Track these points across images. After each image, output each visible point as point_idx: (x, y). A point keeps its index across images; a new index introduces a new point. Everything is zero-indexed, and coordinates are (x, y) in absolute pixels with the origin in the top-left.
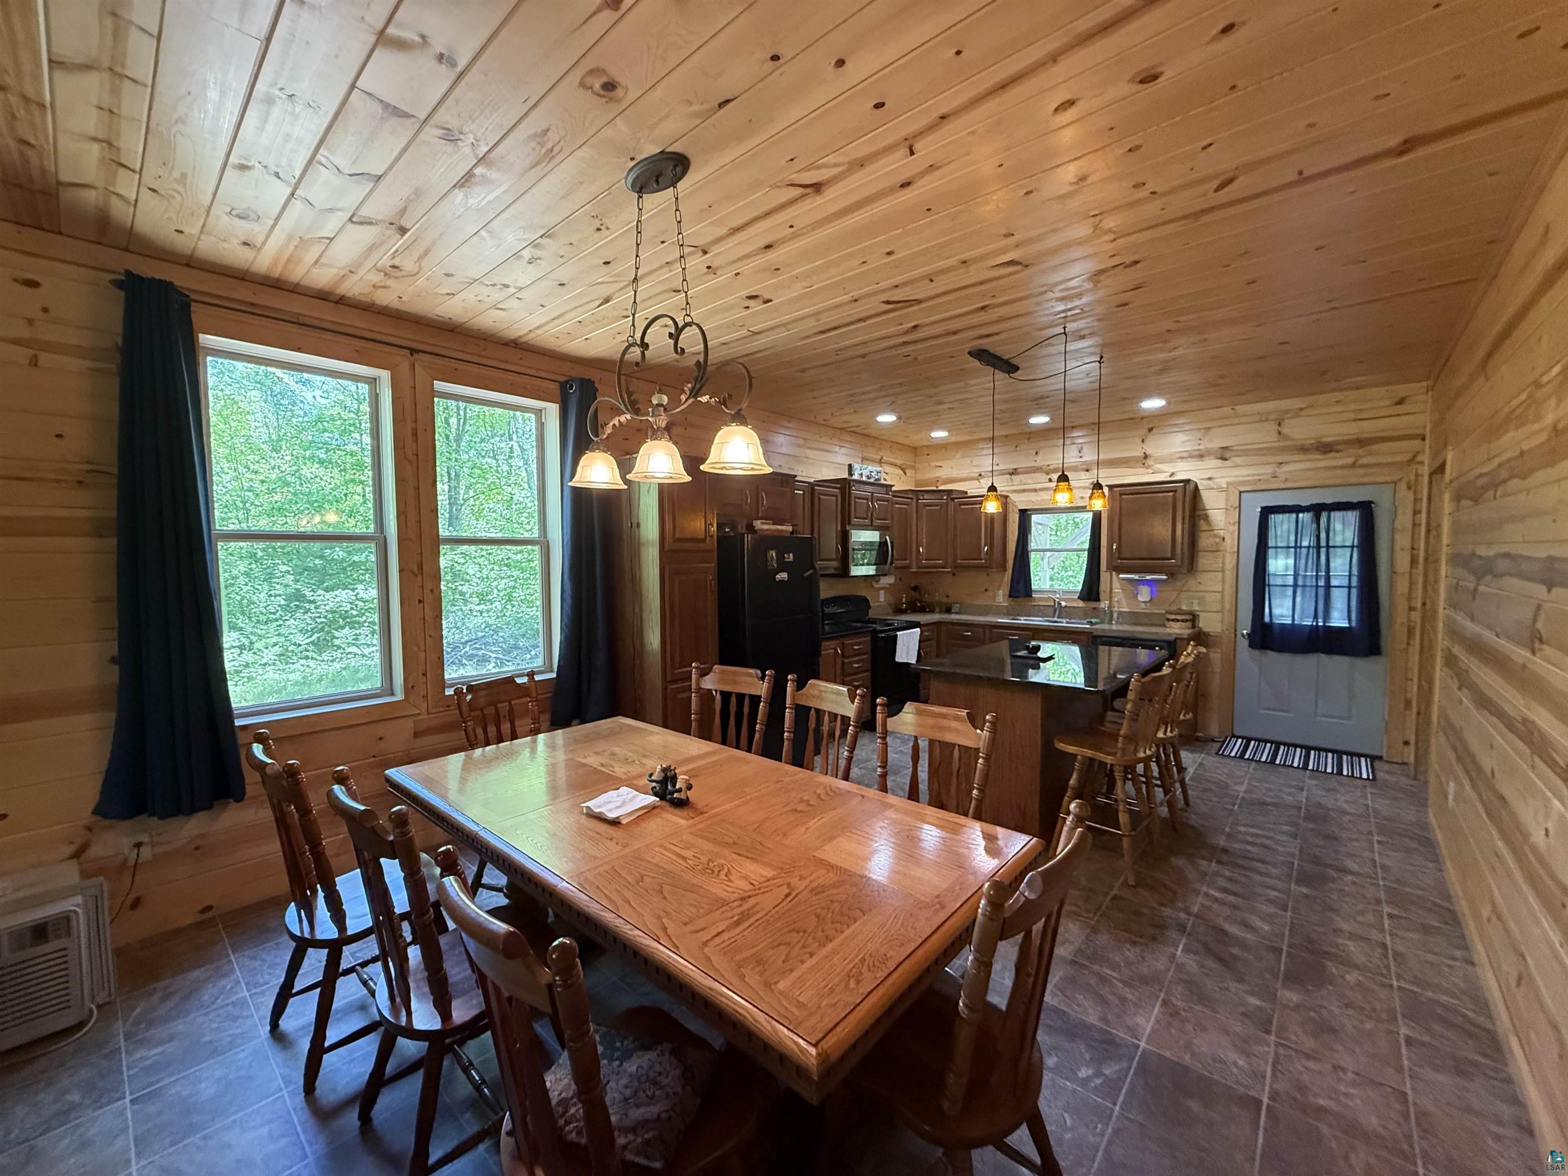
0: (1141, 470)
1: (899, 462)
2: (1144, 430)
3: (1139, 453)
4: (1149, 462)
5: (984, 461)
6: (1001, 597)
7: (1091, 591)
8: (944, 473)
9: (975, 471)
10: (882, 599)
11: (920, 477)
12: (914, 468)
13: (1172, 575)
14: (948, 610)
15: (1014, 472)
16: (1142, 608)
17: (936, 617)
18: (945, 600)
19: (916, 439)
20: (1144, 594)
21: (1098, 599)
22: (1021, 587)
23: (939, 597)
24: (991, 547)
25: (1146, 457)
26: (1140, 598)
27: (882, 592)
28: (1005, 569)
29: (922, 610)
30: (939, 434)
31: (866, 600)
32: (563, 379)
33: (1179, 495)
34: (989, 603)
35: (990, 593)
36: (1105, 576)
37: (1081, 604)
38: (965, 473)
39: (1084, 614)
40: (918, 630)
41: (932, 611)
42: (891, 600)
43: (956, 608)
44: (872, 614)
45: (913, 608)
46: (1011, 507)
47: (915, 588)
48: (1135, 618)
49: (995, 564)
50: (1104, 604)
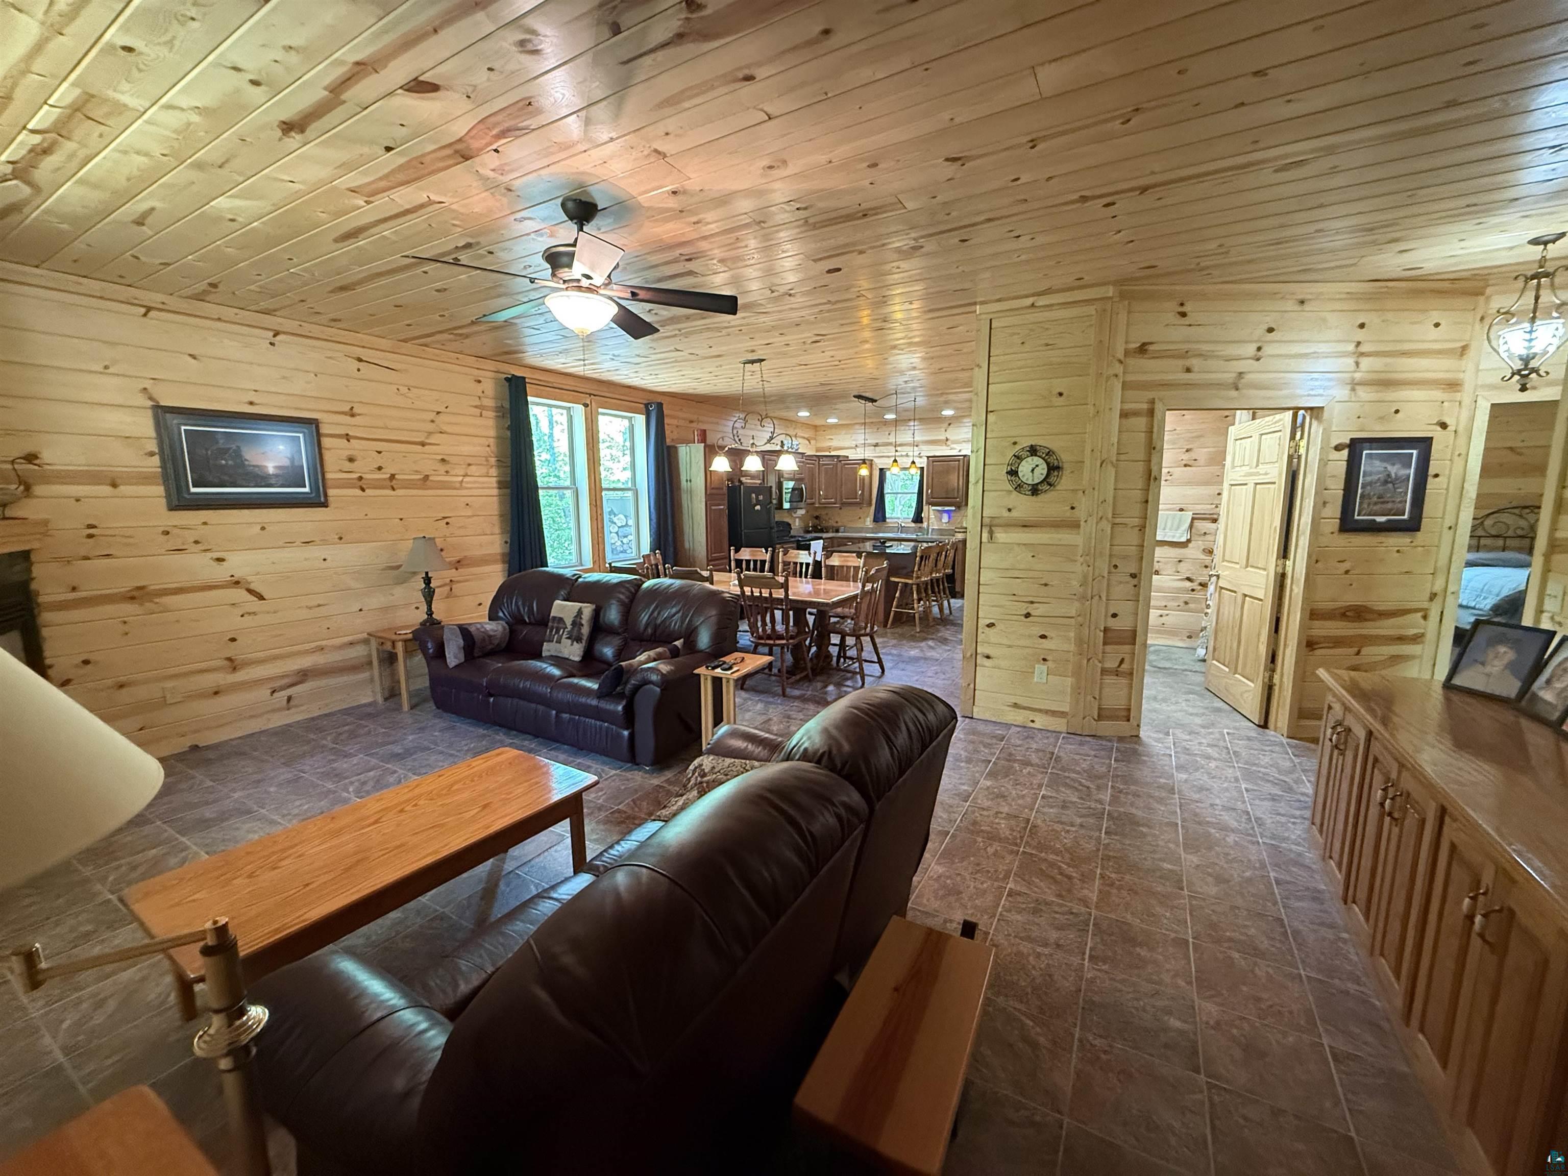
0: (945, 447)
1: (806, 436)
2: (946, 424)
3: (944, 438)
4: (948, 443)
5: (859, 436)
6: (869, 522)
7: (918, 519)
8: (834, 444)
9: (853, 444)
10: (797, 524)
11: (820, 445)
12: (815, 439)
13: (958, 507)
14: (837, 531)
15: (876, 445)
16: (944, 527)
17: (830, 535)
18: (835, 525)
19: (819, 422)
20: (945, 518)
21: (921, 522)
22: (880, 515)
23: (832, 523)
24: (863, 491)
25: (947, 440)
26: (943, 521)
27: (797, 520)
28: (870, 504)
29: (822, 531)
30: (832, 421)
31: (789, 525)
32: (645, 402)
33: (961, 462)
34: (861, 526)
35: (862, 520)
36: (925, 508)
37: (913, 525)
38: (846, 444)
39: (915, 531)
40: (822, 541)
41: (827, 532)
42: (802, 525)
43: (842, 529)
44: (793, 533)
45: (816, 529)
46: (874, 466)
47: (817, 518)
48: (941, 531)
49: (863, 503)
50: (925, 525)
